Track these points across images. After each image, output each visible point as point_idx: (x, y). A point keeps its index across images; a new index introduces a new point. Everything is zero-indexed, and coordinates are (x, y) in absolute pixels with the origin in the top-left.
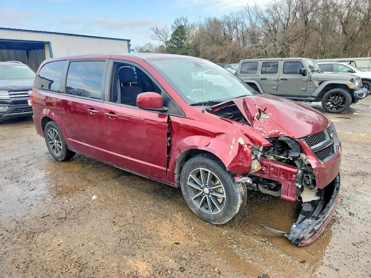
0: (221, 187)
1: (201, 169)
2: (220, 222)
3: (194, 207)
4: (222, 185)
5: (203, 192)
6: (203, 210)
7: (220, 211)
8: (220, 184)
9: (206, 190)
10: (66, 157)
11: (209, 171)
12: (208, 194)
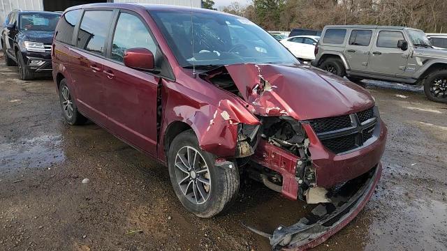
0: (207, 172)
1: (188, 147)
2: (204, 214)
3: (180, 193)
4: (208, 170)
5: (190, 177)
6: (189, 198)
7: (205, 201)
8: (206, 168)
9: (193, 174)
10: (76, 122)
11: (196, 151)
12: (195, 179)
